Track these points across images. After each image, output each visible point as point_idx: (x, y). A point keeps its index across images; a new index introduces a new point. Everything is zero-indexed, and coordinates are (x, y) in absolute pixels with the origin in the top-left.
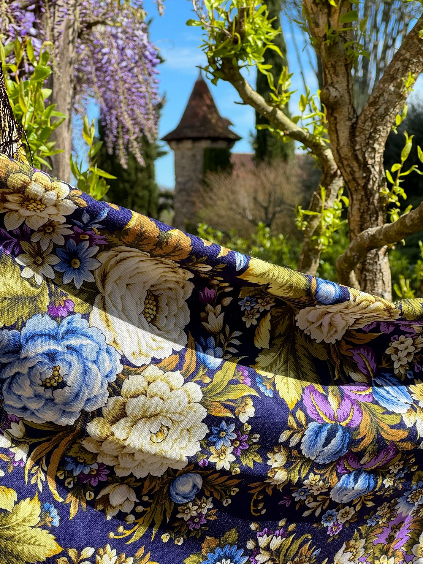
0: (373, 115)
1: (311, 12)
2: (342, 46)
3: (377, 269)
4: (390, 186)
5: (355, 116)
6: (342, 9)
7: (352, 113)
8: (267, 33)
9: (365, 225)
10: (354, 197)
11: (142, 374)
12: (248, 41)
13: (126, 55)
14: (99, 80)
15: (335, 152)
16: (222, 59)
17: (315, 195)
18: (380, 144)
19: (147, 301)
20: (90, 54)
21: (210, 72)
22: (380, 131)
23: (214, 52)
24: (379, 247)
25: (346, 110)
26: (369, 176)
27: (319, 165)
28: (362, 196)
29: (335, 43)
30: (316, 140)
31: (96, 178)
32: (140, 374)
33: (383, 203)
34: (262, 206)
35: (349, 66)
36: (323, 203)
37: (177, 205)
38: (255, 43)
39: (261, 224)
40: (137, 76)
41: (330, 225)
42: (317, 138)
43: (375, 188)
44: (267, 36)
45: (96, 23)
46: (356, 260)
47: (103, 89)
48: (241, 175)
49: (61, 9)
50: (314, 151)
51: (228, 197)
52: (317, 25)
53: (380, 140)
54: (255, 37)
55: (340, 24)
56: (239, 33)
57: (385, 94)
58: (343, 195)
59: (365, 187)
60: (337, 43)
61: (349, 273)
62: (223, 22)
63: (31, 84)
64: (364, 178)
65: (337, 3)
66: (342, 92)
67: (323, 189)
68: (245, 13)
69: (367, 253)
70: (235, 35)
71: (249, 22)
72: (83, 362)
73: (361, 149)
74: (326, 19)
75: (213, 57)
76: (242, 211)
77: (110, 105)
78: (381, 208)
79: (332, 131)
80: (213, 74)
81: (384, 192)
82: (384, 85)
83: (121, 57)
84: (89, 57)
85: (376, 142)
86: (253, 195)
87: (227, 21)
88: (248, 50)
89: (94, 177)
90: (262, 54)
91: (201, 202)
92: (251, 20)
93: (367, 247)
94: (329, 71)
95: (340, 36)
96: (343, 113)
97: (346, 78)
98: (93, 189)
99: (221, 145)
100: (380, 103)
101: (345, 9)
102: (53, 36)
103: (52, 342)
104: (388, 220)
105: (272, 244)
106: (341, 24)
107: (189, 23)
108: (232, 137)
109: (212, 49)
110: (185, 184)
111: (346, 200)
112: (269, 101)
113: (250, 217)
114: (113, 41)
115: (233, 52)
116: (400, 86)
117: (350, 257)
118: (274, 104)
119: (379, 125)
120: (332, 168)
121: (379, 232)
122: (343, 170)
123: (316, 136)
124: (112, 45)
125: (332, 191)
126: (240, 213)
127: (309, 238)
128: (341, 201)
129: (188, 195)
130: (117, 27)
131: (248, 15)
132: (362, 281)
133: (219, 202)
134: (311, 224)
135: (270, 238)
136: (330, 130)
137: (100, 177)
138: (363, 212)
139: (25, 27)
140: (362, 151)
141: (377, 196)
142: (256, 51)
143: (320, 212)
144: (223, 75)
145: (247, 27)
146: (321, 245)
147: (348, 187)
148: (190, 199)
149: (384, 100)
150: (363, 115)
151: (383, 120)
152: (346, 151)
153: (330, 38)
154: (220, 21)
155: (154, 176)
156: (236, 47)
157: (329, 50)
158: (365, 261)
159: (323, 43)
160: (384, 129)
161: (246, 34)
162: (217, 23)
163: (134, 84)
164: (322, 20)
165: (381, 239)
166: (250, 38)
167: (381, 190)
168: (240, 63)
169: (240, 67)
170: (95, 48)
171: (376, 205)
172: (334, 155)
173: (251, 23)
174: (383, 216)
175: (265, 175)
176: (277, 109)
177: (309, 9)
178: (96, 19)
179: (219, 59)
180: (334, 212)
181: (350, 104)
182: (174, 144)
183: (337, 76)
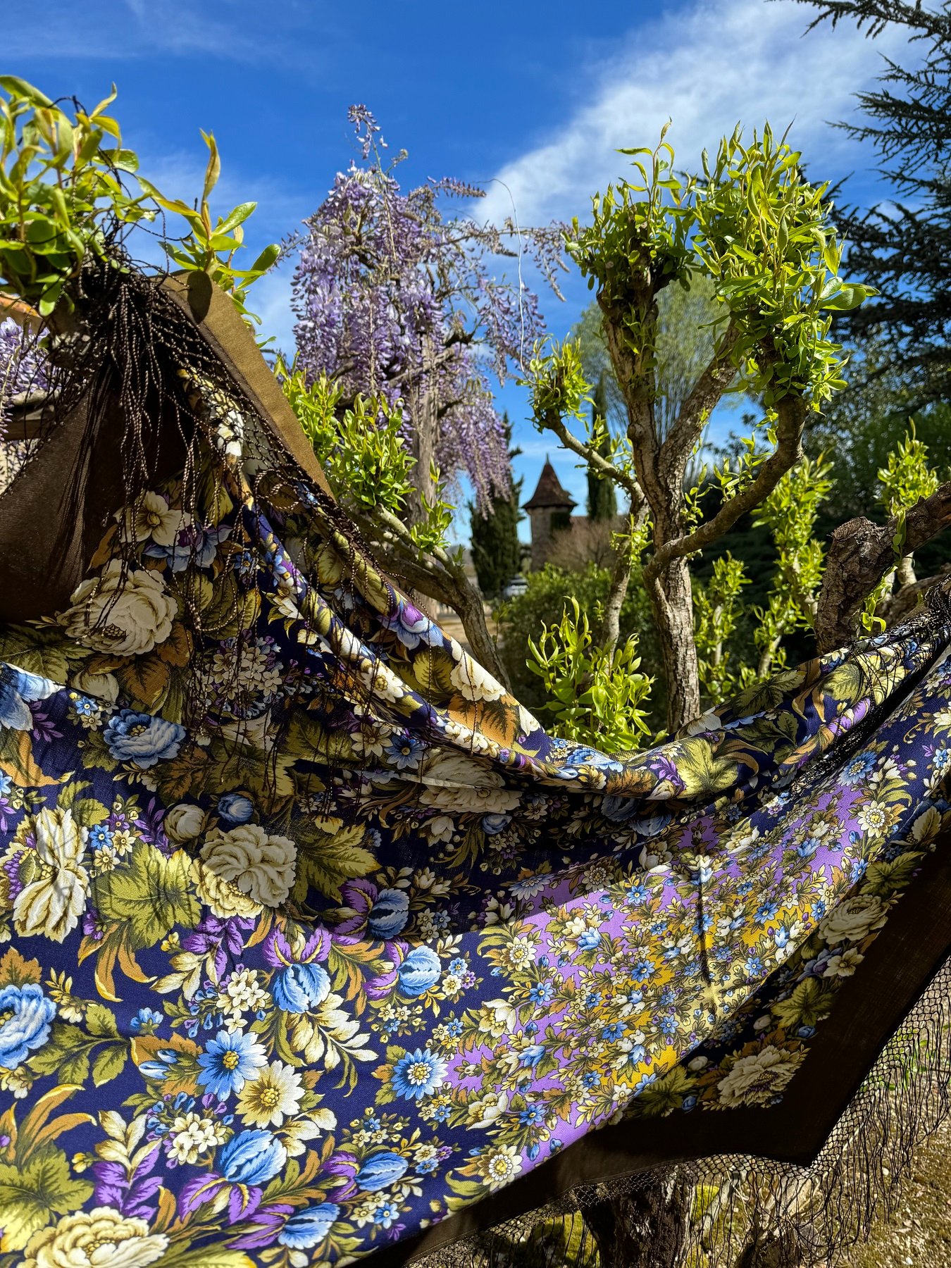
1: (618, 362)
2: (645, 388)
3: (678, 578)
4: (689, 507)
5: (658, 448)
6: (645, 357)
7: (655, 446)
9: (668, 539)
10: (658, 519)
12: (567, 394)
15: (642, 482)
16: (546, 411)
21: (536, 422)
22: (679, 459)
23: (539, 405)
24: (680, 558)
25: (650, 443)
26: (671, 499)
28: (665, 517)
29: (639, 386)
33: (683, 521)
34: (593, 551)
35: (652, 405)
36: (632, 528)
37: (534, 554)
38: (573, 396)
41: (639, 545)
43: (676, 509)
44: (583, 391)
46: (661, 569)
48: (578, 531)
51: (569, 546)
52: (624, 372)
53: (680, 467)
54: (573, 391)
55: (643, 369)
56: (560, 388)
58: (649, 520)
59: (667, 509)
61: (654, 580)
62: (546, 380)
64: (667, 500)
65: (640, 352)
66: (646, 428)
67: (632, 515)
68: (564, 372)
69: (670, 563)
70: (556, 390)
71: (567, 379)
74: (631, 367)
75: (538, 409)
76: (579, 556)
78: (681, 526)
79: (639, 465)
80: (538, 423)
81: (684, 512)
85: (676, 470)
86: (587, 544)
87: (549, 379)
88: (568, 402)
91: (550, 551)
92: (569, 377)
93: (670, 558)
94: (635, 411)
95: (643, 379)
96: (647, 446)
97: (649, 416)
99: (564, 510)
100: (679, 436)
101: (647, 357)
104: (688, 533)
107: (519, 383)
108: (571, 504)
109: (537, 403)
110: (538, 539)
111: (651, 524)
115: (555, 404)
116: (696, 420)
117: (656, 565)
119: (678, 455)
120: (641, 498)
121: (680, 543)
122: (648, 497)
125: (640, 518)
126: (577, 557)
127: (622, 556)
129: (541, 547)
131: (566, 373)
132: (665, 588)
133: (563, 551)
134: (623, 545)
136: (637, 465)
138: (666, 530)
140: (664, 478)
141: (678, 515)
143: (630, 534)
144: (547, 425)
145: (566, 382)
146: (631, 562)
147: (653, 511)
148: (542, 549)
149: (682, 432)
150: (664, 447)
151: (681, 450)
152: (650, 479)
153: (635, 382)
154: (544, 380)
155: (517, 534)
156: (557, 399)
157: (634, 392)
158: (668, 570)
159: (629, 387)
160: (682, 458)
161: (566, 389)
162: (542, 381)
164: (628, 368)
165: (682, 550)
166: (569, 392)
167: (681, 511)
168: (562, 414)
169: (561, 417)
171: (677, 522)
172: (641, 486)
173: (569, 380)
174: (683, 531)
175: (595, 530)
176: (592, 450)
177: (617, 359)
179: (543, 410)
180: (642, 535)
181: (653, 437)
182: (530, 511)
183: (642, 414)
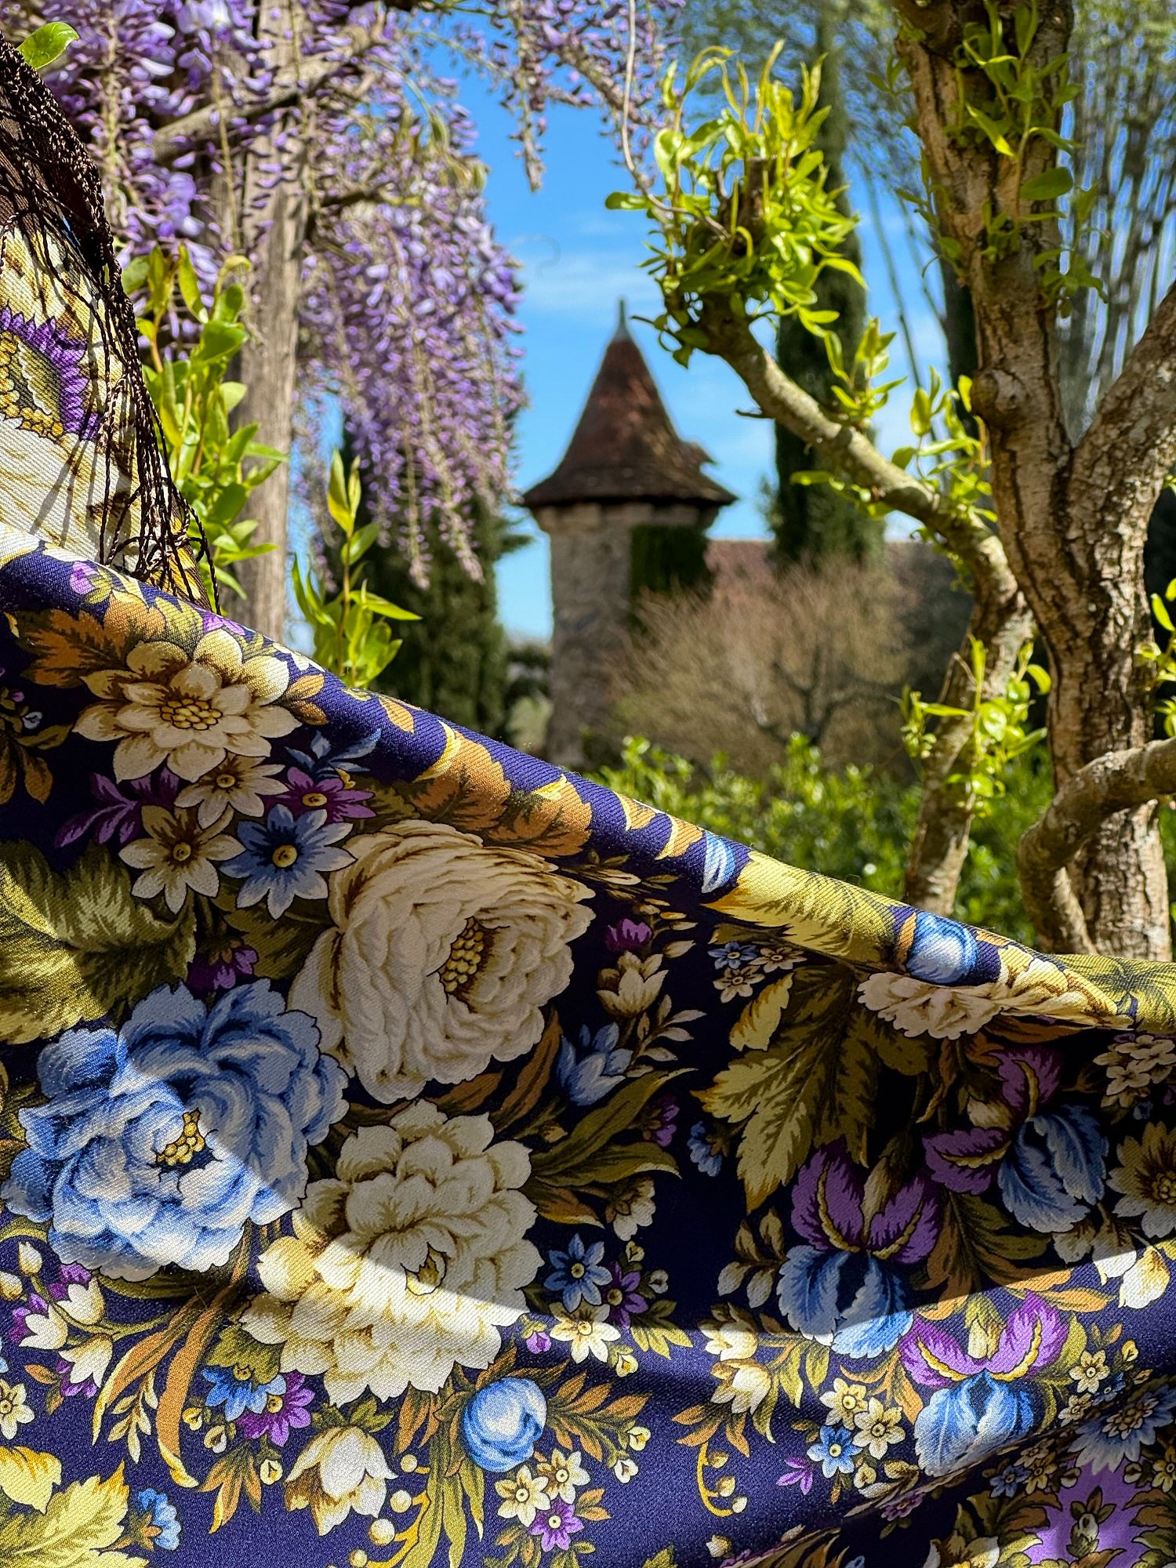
0: (1114, 447)
1: (943, 171)
2: (1030, 263)
3: (1127, 863)
4: (1163, 639)
5: (1066, 448)
6: (1029, 164)
7: (1058, 442)
8: (825, 226)
9: (1096, 743)
10: (1065, 667)
11: (393, 1122)
12: (773, 249)
13: (433, 284)
14: (354, 349)
15: (1013, 546)
16: (701, 297)
17: (957, 663)
18: (1133, 526)
19: (461, 943)
20: (329, 278)
21: (669, 332)
22: (1133, 488)
23: (681, 279)
24: (1134, 806)
25: (1042, 432)
26: (1107, 610)
27: (966, 580)
28: (1087, 665)
29: (1010, 256)
30: (959, 512)
31: (365, 619)
32: (386, 1123)
33: (1143, 682)
34: (794, 687)
35: (1048, 316)
36: (978, 685)
37: (560, 685)
38: (793, 252)
39: (797, 738)
40: (462, 339)
41: (998, 744)
42: (962, 507)
43: (1123, 645)
44: (823, 235)
45: (352, 199)
46: (1072, 839)
47: (366, 372)
48: (735, 600)
49: (263, 165)
50: (953, 544)
51: (701, 661)
52: (961, 206)
53: (1135, 513)
54: (792, 238)
55: (1022, 202)
56: (749, 228)
57: (1147, 391)
58: (1032, 661)
59: (1095, 642)
60: (1015, 254)
61: (1052, 875)
62: (705, 197)
63: (194, 370)
64: (1093, 615)
65: (1014, 149)
66: (1029, 385)
67: (977, 645)
68: (765, 175)
69: (1102, 820)
70: (739, 234)
71: (774, 199)
72: (256, 1099)
73: (1084, 536)
74: (985, 191)
75: (678, 292)
76: (740, 702)
77: (384, 414)
78: (1139, 699)
79: (1005, 489)
80: (677, 336)
81: (1146, 655)
82: (1143, 366)
83: (419, 289)
84: (328, 288)
85: (1124, 520)
86: (770, 657)
87: (714, 196)
88: (774, 272)
89: (360, 616)
90: (812, 282)
91: (625, 676)
92: (780, 193)
93: (1103, 806)
94: (995, 331)
95: (1024, 235)
96: (1033, 441)
97: (1039, 348)
98: (357, 650)
99: (680, 517)
100: (1134, 414)
101: (1036, 162)
102: (242, 236)
103: (187, 1052)
104: (1158, 729)
105: (828, 794)
106: (1026, 203)
107: (612, 202)
108: (709, 494)
109: (675, 271)
110: (579, 626)
111: (1043, 677)
112: (830, 407)
113: (763, 719)
114: (398, 246)
115: (732, 278)
117: (1057, 831)
118: (844, 417)
119: (1130, 473)
120: (1003, 588)
121: (1136, 762)
122: (1033, 596)
123: (958, 502)
124: (394, 255)
125: (1003, 652)
126: (734, 708)
127: (941, 778)
128: (1028, 678)
129: (590, 656)
130: (410, 209)
131: (772, 180)
132: (1086, 897)
133: (676, 678)
134: (945, 742)
135: (823, 774)
136: (996, 486)
137: (377, 617)
138: (1090, 709)
139: (168, 216)
140: (1086, 543)
141: (1128, 663)
142: (794, 274)
143: (970, 708)
144: (705, 341)
145: (770, 211)
146: (973, 798)
147: (1049, 640)
148: (594, 667)
149: (1144, 405)
150: (1087, 448)
151: (1141, 460)
152: (1041, 544)
153: (997, 242)
154: (697, 197)
155: (495, 603)
156: (739, 263)
157: (994, 273)
158: (1096, 841)
159: (978, 255)
160: (1144, 484)
161: (768, 230)
162: (689, 200)
163: (455, 359)
164: (975, 193)
165: (1142, 783)
166: (778, 241)
167: (1139, 650)
169: (751, 319)
170: (347, 265)
171: (1124, 689)
172: (1008, 554)
173: (781, 201)
174: (1145, 718)
175: (802, 600)
176: (852, 429)
177: (940, 162)
178: (353, 187)
179: (695, 296)
180: (1008, 709)
181: (1052, 416)
182: (548, 515)
183: (1016, 341)
